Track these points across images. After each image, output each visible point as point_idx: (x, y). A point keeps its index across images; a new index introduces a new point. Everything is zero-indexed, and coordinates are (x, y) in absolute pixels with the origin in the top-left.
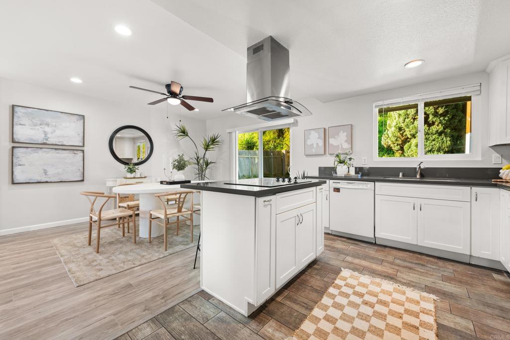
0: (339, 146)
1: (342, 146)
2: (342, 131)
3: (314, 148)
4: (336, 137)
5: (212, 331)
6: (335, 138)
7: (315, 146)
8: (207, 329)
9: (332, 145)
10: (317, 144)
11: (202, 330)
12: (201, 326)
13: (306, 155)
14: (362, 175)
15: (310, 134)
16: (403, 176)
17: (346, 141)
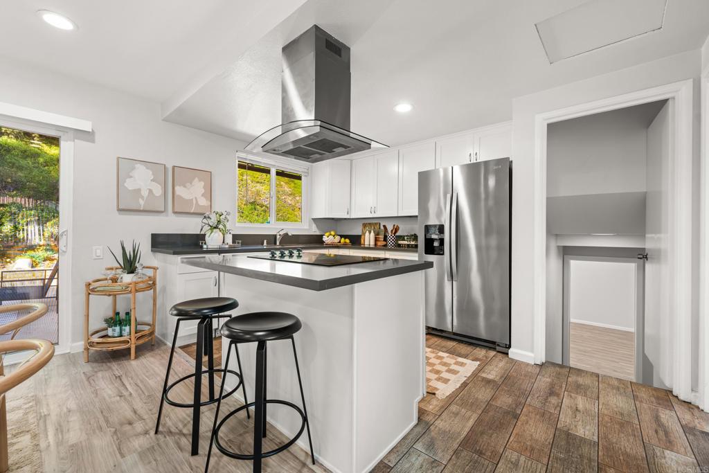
0: (192, 199)
1: (197, 202)
2: (196, 179)
3: (142, 197)
4: (188, 184)
5: (452, 453)
6: (185, 187)
7: (145, 193)
8: (450, 459)
9: (180, 197)
10: (150, 191)
11: (455, 464)
12: (449, 466)
13: (120, 210)
14: (243, 244)
15: (133, 168)
16: (267, 244)
17: (202, 195)
